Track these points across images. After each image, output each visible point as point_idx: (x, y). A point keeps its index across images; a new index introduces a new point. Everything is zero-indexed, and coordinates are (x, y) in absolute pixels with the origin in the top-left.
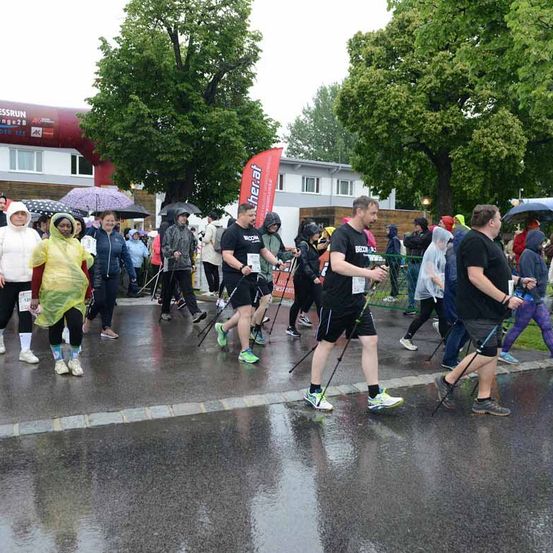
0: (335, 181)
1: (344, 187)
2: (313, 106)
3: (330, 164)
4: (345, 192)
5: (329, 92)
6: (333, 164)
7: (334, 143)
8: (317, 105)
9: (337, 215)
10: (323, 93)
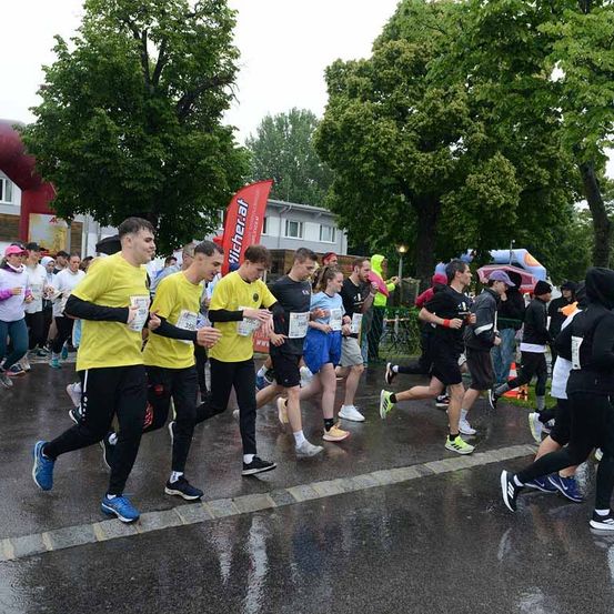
0: (284, 221)
1: (294, 229)
2: (257, 137)
3: (278, 202)
4: (294, 234)
5: (275, 123)
6: (282, 202)
7: (279, 180)
8: (261, 136)
9: (287, 259)
10: (268, 123)
